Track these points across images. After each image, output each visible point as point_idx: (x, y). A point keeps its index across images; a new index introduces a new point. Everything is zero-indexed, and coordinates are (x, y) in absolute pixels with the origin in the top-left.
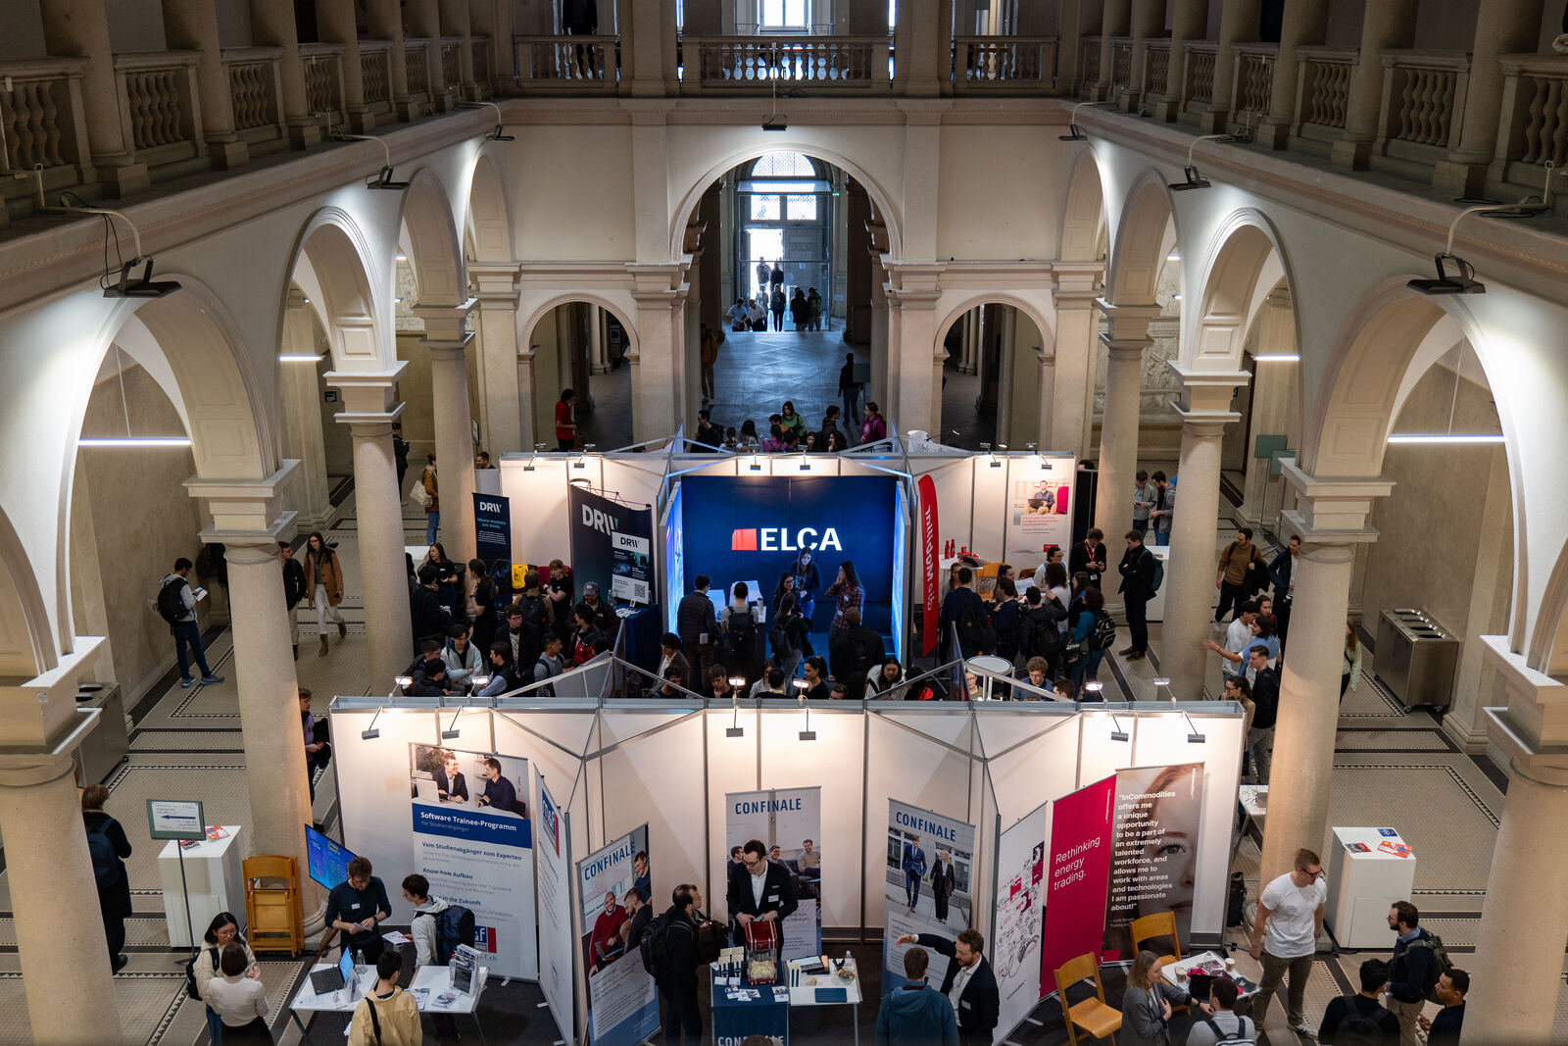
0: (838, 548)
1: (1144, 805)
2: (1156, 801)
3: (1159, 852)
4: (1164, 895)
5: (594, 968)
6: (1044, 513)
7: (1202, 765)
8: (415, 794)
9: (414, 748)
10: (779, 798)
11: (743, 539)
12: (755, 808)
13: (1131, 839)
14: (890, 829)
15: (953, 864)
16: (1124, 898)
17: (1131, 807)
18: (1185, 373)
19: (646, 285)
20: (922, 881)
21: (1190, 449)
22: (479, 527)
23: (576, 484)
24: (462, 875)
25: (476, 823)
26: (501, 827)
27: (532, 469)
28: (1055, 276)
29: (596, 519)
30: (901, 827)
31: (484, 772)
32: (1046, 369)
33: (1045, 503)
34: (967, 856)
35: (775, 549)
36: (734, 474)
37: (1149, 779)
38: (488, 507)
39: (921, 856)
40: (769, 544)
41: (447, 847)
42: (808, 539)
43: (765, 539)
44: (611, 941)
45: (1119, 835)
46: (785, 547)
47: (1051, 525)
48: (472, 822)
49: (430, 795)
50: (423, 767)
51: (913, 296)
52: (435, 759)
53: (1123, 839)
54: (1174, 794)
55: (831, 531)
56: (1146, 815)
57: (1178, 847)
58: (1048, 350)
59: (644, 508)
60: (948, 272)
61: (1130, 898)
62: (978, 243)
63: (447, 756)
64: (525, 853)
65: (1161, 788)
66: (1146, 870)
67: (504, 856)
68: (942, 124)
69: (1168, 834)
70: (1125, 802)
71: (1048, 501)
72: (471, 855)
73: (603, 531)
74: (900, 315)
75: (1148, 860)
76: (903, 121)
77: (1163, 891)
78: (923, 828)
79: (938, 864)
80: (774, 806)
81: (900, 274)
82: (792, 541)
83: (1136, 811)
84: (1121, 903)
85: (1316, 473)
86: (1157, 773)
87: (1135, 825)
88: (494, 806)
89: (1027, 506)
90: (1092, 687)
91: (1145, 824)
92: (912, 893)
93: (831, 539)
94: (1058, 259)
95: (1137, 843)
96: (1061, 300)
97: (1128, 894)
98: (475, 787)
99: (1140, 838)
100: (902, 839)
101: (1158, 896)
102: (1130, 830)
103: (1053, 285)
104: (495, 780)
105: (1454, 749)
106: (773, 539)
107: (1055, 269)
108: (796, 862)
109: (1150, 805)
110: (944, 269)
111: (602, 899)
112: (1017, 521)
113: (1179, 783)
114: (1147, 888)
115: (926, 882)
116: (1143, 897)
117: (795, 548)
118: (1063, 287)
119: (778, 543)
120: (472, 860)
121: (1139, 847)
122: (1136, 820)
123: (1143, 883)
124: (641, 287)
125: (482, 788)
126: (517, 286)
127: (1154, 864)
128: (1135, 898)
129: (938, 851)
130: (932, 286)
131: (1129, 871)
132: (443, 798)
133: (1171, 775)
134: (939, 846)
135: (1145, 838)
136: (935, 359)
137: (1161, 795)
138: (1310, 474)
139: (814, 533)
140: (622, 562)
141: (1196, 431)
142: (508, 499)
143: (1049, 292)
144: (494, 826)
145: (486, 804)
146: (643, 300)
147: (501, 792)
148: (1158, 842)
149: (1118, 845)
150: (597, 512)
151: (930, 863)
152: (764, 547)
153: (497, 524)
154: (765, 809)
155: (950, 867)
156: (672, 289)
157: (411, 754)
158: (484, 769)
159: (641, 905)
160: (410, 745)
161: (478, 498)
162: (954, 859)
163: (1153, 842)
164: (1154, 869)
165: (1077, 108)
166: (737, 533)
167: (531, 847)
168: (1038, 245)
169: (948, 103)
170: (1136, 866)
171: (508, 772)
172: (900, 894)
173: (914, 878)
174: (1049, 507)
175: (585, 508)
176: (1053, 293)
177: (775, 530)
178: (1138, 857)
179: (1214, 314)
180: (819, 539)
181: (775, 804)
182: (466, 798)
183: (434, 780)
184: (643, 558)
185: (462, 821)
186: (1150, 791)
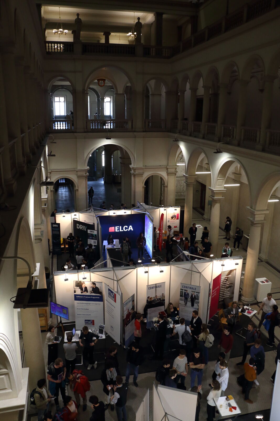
0: (132, 230)
1: (226, 279)
2: (228, 277)
3: (228, 288)
4: (229, 296)
5: (126, 326)
6: (174, 219)
7: (236, 269)
8: (75, 292)
9: (75, 282)
10: (157, 285)
11: (111, 229)
12: (152, 288)
13: (223, 286)
14: (181, 289)
15: (196, 295)
16: (222, 298)
17: (223, 279)
18: (214, 190)
19: (80, 174)
20: (188, 299)
21: (215, 205)
22: (53, 230)
23: (75, 219)
24: (86, 309)
25: (90, 297)
26: (96, 298)
27: (64, 216)
28: (167, 169)
29: (81, 227)
30: (183, 289)
31: (92, 286)
32: (166, 188)
33: (174, 217)
34: (199, 293)
35: (119, 231)
36: (108, 215)
37: (227, 273)
38: (55, 226)
39: (188, 294)
40: (117, 230)
41: (83, 303)
42: (126, 228)
43: (116, 229)
44: (128, 320)
45: (221, 285)
46: (121, 230)
47: (175, 222)
48: (89, 297)
49: (79, 292)
50: (77, 286)
51: (138, 174)
52: (80, 284)
53: (222, 286)
54: (231, 276)
55: (131, 226)
56: (226, 280)
57: (231, 286)
58: (166, 184)
59: (92, 224)
60: (145, 168)
61: (223, 298)
62: (151, 162)
63: (83, 283)
64: (102, 303)
65: (229, 275)
66: (226, 292)
67: (96, 304)
68: (143, 138)
69: (230, 284)
70: (223, 278)
71: (175, 217)
72: (88, 304)
73: (82, 229)
74: (135, 178)
75: (226, 290)
76: (135, 137)
77: (228, 295)
78: (189, 288)
79: (192, 295)
80: (156, 287)
81: (135, 169)
82: (122, 229)
83: (224, 280)
84: (221, 299)
85: (256, 210)
86: (228, 272)
87: (224, 283)
88: (94, 293)
89: (170, 218)
90: (212, 256)
91: (226, 282)
92: (186, 302)
93: (131, 228)
94: (168, 165)
95: (224, 286)
96: (168, 174)
97: (222, 297)
98: (89, 289)
99: (225, 285)
100: (184, 291)
101: (227, 296)
102: (223, 284)
103: (167, 171)
104: (94, 287)
105: (262, 261)
106: (118, 229)
107: (168, 167)
108: (160, 298)
109: (227, 278)
110: (144, 168)
111: (127, 311)
112: (169, 221)
113: (232, 273)
114: (226, 295)
115: (189, 299)
116: (225, 297)
117: (123, 231)
118: (169, 171)
119: (119, 230)
120: (89, 305)
121: (225, 287)
122: (224, 282)
123: (225, 294)
124: (79, 174)
125: (91, 289)
126: (50, 175)
127: (227, 290)
128: (223, 297)
129: (192, 293)
130: (142, 172)
131: (223, 292)
132: (82, 292)
133: (231, 271)
134: (192, 291)
135: (226, 285)
136: (143, 187)
137: (229, 276)
138: (255, 210)
139: (127, 227)
140: (90, 236)
141: (216, 201)
142: (60, 224)
143: (166, 172)
144: (94, 298)
145: (92, 293)
146: (79, 177)
147: (96, 290)
148: (228, 286)
149: (221, 287)
150: (81, 225)
151: (190, 295)
152: (116, 231)
153: (57, 229)
154: (154, 288)
155: (195, 296)
156: (85, 174)
157: (74, 283)
158: (92, 285)
159: (133, 311)
160: (74, 281)
161: (52, 224)
162: (196, 294)
163: (227, 286)
164: (227, 291)
165: (176, 135)
166: (110, 228)
167: (103, 301)
168: (163, 162)
169: (145, 133)
170: (224, 291)
171: (97, 285)
172: (183, 302)
173: (186, 299)
174: (175, 218)
175: (77, 225)
176: (167, 172)
177: (119, 227)
178: (224, 289)
179: (219, 178)
180: (128, 228)
181: (156, 286)
182: (87, 292)
183: (80, 289)
184: (96, 235)
185: (86, 297)
186: (227, 276)
